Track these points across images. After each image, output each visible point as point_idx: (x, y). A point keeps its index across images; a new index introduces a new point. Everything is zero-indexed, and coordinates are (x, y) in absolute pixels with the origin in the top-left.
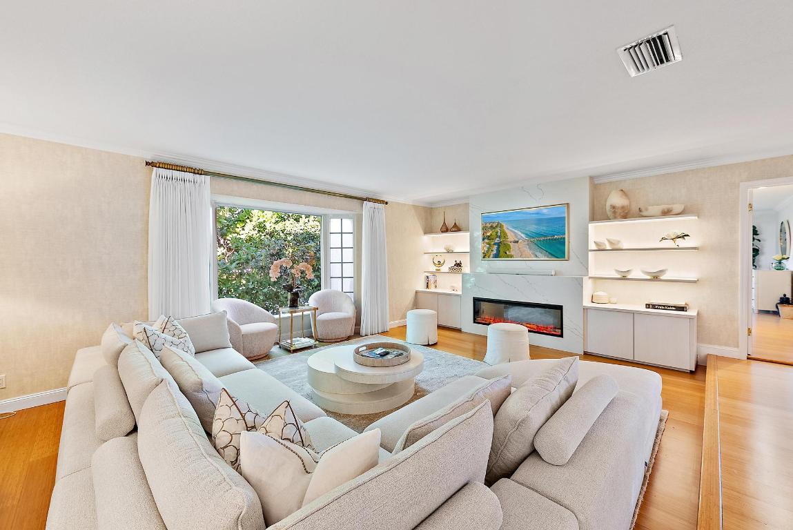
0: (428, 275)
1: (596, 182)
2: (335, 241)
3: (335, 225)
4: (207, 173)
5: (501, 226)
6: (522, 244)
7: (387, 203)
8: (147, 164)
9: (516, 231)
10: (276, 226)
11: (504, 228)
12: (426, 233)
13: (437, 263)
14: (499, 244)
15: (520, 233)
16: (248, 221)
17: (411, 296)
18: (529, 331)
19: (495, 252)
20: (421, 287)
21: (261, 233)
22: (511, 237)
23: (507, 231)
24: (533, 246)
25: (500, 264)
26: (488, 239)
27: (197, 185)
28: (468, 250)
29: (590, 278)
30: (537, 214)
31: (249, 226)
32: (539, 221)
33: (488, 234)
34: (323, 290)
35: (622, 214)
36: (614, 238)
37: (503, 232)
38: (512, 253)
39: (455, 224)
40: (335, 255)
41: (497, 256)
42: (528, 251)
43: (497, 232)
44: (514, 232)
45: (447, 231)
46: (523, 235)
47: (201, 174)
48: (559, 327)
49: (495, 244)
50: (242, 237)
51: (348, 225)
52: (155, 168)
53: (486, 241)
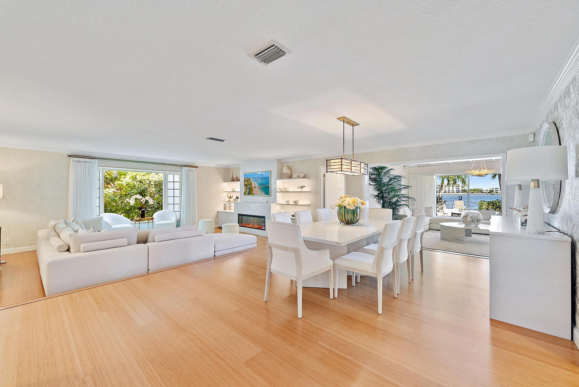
0: (225, 203)
1: (283, 162)
2: (170, 186)
3: (170, 178)
4: (96, 158)
5: (250, 180)
6: (257, 189)
7: (197, 167)
8: (68, 156)
9: (255, 182)
10: (143, 178)
11: (251, 181)
12: (224, 181)
13: (229, 197)
14: (249, 188)
15: (256, 183)
16: (127, 174)
17: (215, 213)
18: (240, 226)
19: (248, 192)
20: (221, 209)
21: (134, 181)
22: (253, 186)
23: (252, 182)
24: (261, 189)
25: (249, 197)
26: (246, 186)
27: (92, 164)
28: (239, 191)
29: (277, 204)
30: (261, 175)
31: (128, 177)
32: (262, 178)
33: (246, 184)
34: (163, 210)
35: (287, 177)
36: (285, 187)
37: (251, 182)
38: (254, 192)
39: (237, 177)
40: (170, 193)
41: (249, 194)
42: (259, 192)
43: (249, 183)
44: (254, 183)
45: (233, 181)
46: (257, 184)
47: (94, 159)
48: (264, 226)
49: (248, 188)
50: (124, 183)
51: (177, 178)
52: (72, 158)
53: (245, 187)
